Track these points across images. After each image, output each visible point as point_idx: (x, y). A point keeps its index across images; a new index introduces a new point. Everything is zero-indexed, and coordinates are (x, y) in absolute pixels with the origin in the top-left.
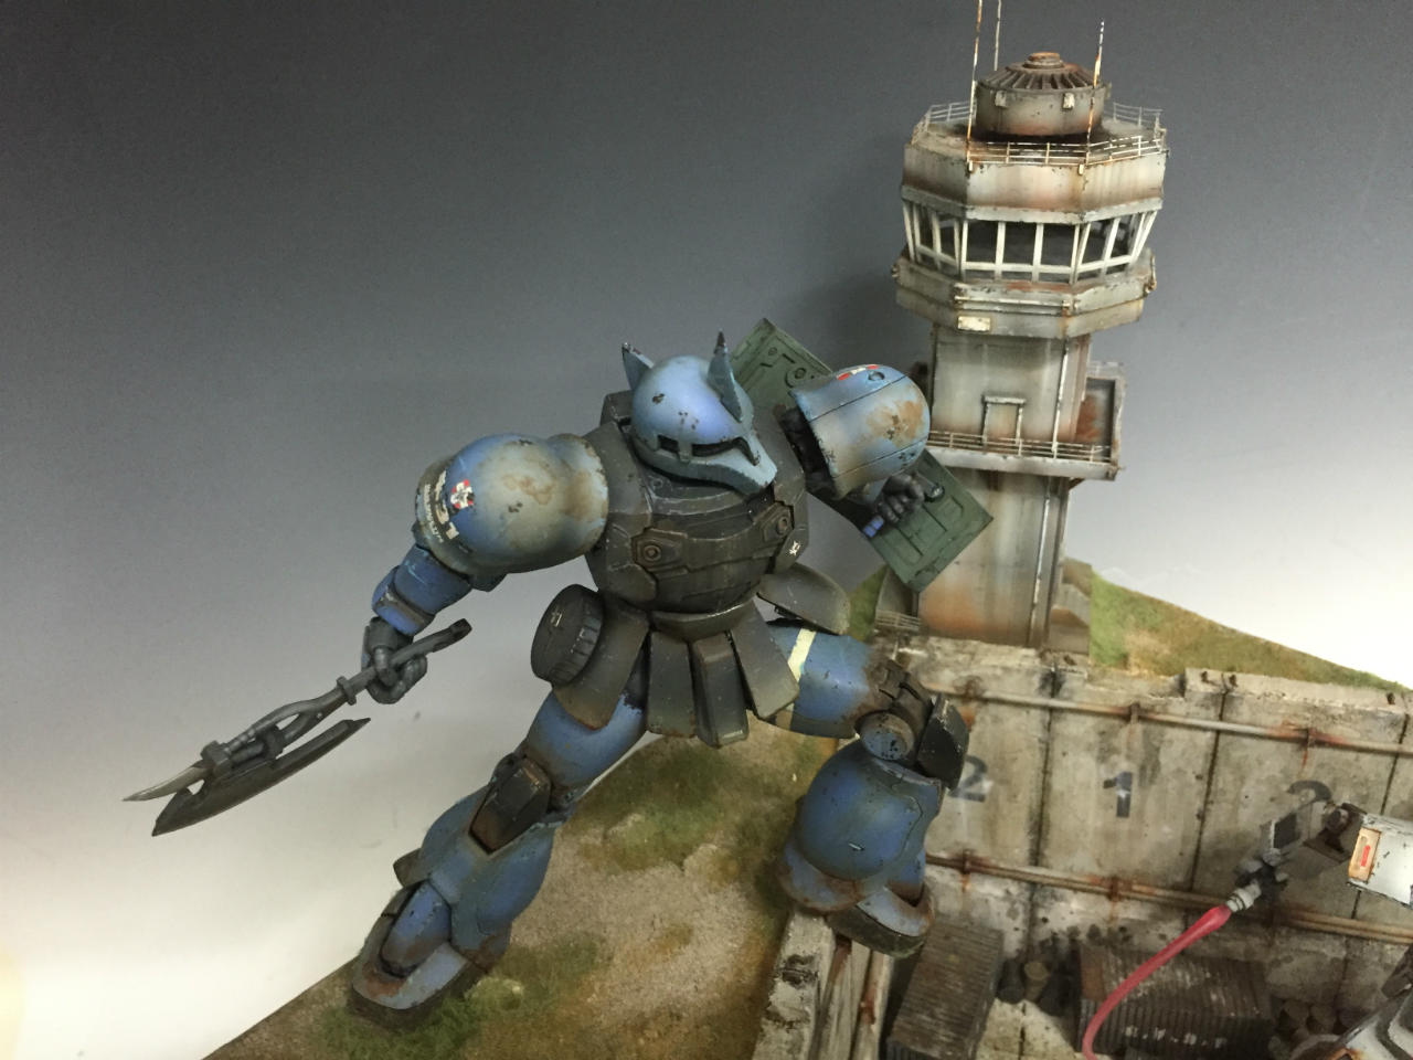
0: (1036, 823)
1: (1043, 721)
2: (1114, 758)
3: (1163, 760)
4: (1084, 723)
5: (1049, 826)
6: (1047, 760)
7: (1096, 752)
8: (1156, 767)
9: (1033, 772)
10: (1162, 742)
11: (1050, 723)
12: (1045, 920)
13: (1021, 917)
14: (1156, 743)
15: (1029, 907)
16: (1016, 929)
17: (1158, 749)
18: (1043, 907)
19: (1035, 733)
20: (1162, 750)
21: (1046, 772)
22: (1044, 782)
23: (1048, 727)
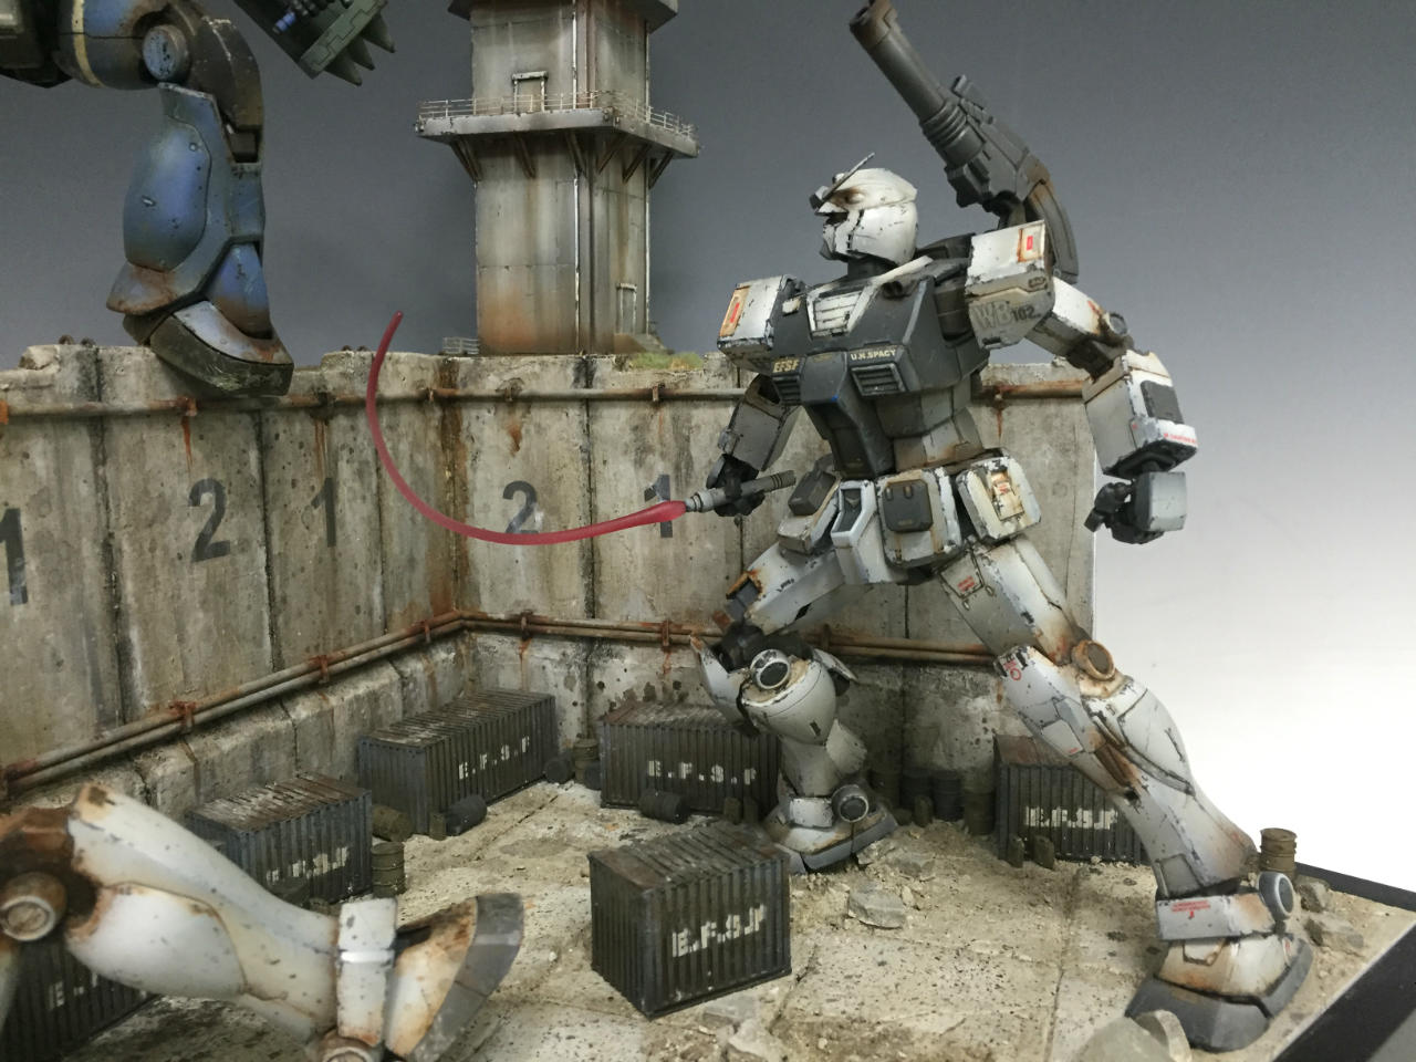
0: (588, 559)
1: (581, 422)
2: (651, 459)
3: (694, 452)
4: (618, 418)
5: (601, 562)
6: (590, 474)
7: (633, 456)
8: (690, 463)
9: (579, 493)
10: (691, 428)
11: (588, 426)
12: (601, 685)
13: (578, 685)
14: (685, 432)
15: (585, 669)
16: (575, 704)
17: (688, 439)
18: (598, 667)
19: (576, 441)
20: (691, 439)
21: (591, 490)
22: (590, 503)
23: (587, 432)
